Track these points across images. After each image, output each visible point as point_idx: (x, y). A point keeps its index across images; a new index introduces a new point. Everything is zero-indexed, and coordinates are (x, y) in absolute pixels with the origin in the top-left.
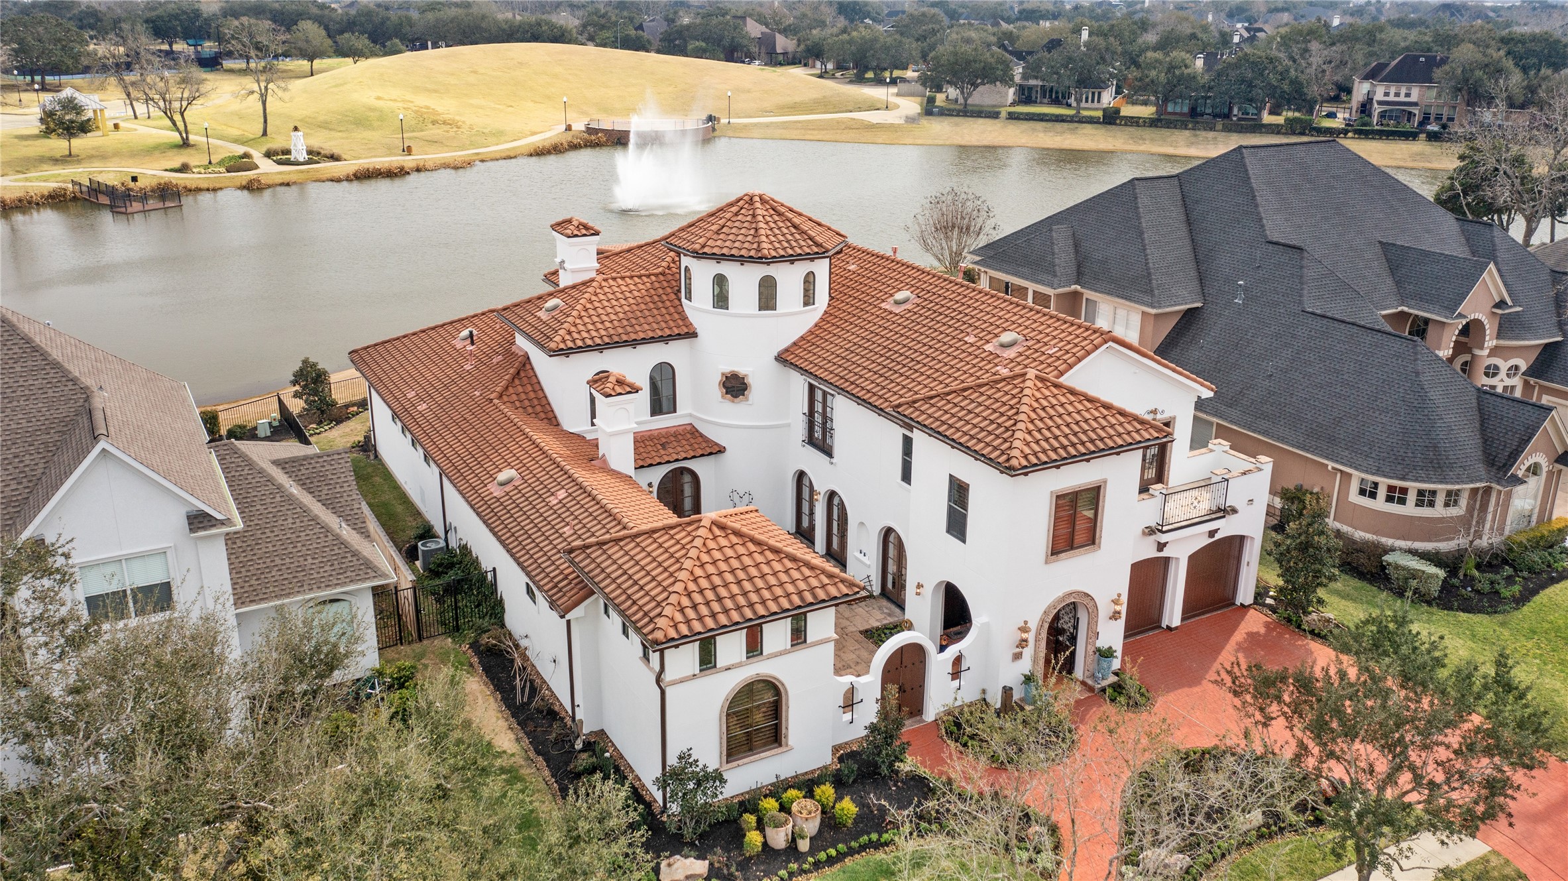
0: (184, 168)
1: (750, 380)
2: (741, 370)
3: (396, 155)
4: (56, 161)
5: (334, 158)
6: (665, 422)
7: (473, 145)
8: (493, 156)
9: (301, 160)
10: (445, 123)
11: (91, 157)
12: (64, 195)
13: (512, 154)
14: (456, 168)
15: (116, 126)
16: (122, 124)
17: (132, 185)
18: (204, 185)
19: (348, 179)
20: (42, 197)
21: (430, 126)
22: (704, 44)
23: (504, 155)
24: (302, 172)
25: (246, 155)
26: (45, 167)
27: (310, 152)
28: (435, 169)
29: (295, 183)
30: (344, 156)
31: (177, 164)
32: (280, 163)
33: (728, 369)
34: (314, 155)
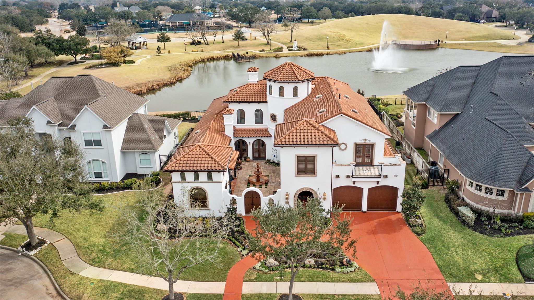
0: (263, 51)
1: (277, 117)
2: (275, 114)
3: (324, 49)
4: (234, 47)
5: (305, 49)
6: (259, 126)
7: (350, 47)
8: (353, 51)
9: (295, 49)
10: (346, 40)
11: (243, 47)
12: (229, 57)
13: (360, 51)
14: (340, 54)
15: (255, 38)
16: (257, 38)
17: (246, 55)
18: (264, 56)
19: (305, 56)
20: (224, 57)
21: (341, 41)
22: (461, 14)
23: (358, 51)
24: (293, 53)
25: (282, 48)
26: (231, 49)
27: (299, 47)
28: (333, 54)
29: (289, 56)
30: (308, 49)
31: (261, 49)
32: (289, 50)
33: (272, 112)
34: (300, 48)
